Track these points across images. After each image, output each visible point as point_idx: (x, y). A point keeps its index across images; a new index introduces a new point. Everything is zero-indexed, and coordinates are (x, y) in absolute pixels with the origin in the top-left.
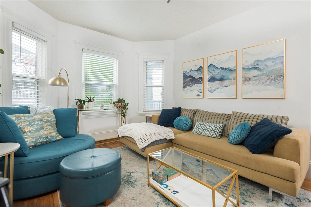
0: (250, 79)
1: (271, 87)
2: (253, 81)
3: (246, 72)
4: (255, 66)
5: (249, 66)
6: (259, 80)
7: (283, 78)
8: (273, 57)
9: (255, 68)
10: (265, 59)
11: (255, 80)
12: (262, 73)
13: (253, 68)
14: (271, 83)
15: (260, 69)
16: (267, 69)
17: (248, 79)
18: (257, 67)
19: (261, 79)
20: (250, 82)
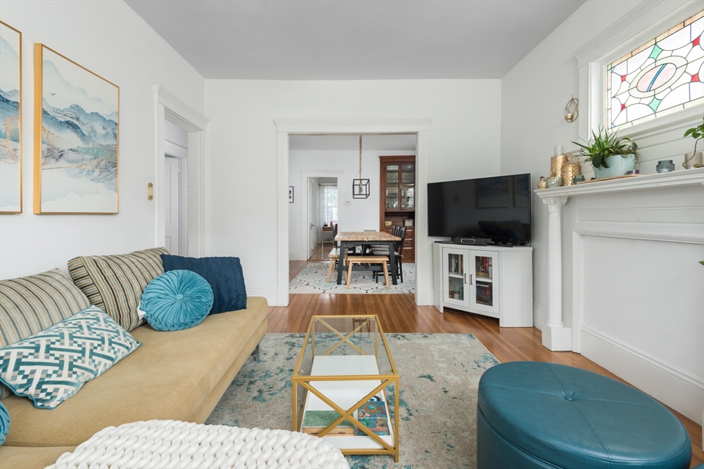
0: (61, 155)
1: (101, 185)
2: (68, 161)
3: (52, 130)
4: (72, 120)
5: (58, 111)
6: (80, 163)
7: (117, 170)
8: (104, 117)
9: (73, 127)
10: (92, 113)
11: (73, 162)
12: (86, 146)
13: (69, 124)
14: (101, 176)
15: (83, 135)
16: (94, 139)
17: (56, 151)
18: (78, 128)
19: (85, 162)
20: (62, 162)
